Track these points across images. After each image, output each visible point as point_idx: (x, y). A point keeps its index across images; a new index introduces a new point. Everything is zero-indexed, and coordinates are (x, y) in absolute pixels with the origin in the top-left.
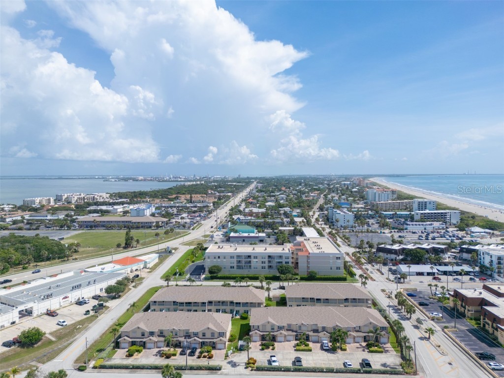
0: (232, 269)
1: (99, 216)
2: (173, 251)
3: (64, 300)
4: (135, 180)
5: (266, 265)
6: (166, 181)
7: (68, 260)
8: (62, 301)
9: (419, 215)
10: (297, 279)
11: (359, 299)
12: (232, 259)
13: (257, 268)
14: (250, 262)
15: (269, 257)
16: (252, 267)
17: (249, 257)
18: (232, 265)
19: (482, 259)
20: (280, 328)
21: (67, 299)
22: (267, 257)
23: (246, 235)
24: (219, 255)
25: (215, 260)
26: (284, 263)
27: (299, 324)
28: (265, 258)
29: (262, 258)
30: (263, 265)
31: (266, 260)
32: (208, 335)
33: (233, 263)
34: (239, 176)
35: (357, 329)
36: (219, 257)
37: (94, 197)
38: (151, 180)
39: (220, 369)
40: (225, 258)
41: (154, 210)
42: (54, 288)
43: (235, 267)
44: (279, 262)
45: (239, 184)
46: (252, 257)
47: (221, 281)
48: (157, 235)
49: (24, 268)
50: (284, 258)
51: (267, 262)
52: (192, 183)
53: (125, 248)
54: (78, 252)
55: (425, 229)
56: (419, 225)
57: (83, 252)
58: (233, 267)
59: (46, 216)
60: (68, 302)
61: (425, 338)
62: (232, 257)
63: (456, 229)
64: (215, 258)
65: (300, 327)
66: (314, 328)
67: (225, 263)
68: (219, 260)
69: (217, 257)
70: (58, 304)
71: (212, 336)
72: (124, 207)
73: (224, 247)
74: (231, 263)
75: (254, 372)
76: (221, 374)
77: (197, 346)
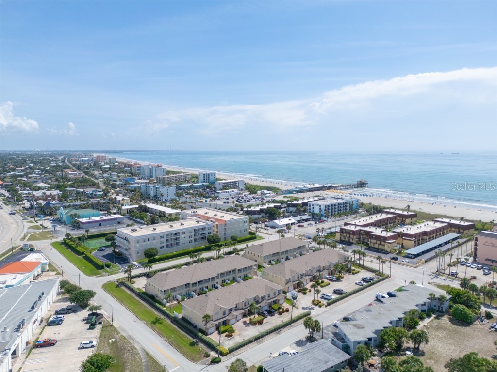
0: (163, 249)
2: (35, 248)
5: (193, 239)
9: (222, 185)
12: (162, 239)
13: (184, 243)
14: (178, 238)
15: (195, 230)
16: (181, 243)
17: (178, 233)
18: (162, 245)
19: (312, 208)
22: (193, 231)
24: (148, 237)
25: (144, 243)
26: (207, 234)
29: (190, 233)
30: (191, 239)
31: (193, 234)
33: (163, 243)
36: (149, 240)
40: (154, 239)
43: (165, 247)
44: (203, 234)
46: (181, 234)
50: (207, 229)
51: (193, 236)
55: (230, 195)
56: (224, 192)
58: (163, 247)
62: (162, 237)
63: (248, 193)
64: (144, 241)
67: (155, 244)
68: (149, 243)
69: (147, 240)
74: (161, 243)
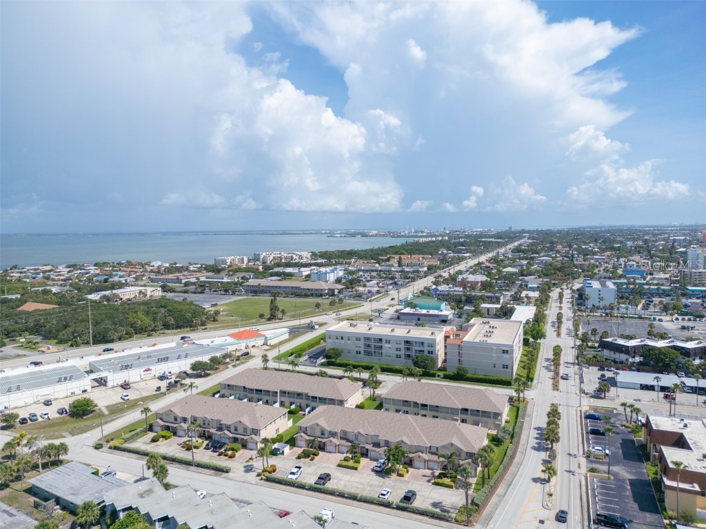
0: (358, 355)
1: (279, 280)
2: (317, 327)
3: (145, 373)
4: (364, 235)
5: (402, 353)
6: (402, 236)
7: (197, 329)
8: (142, 373)
10: (439, 376)
11: (483, 412)
12: (358, 342)
13: (389, 356)
14: (381, 347)
15: (407, 342)
16: (384, 355)
17: (381, 340)
18: (358, 349)
20: (333, 434)
21: (150, 372)
22: (403, 343)
23: (424, 312)
24: (342, 335)
25: (337, 341)
26: (426, 353)
27: (356, 431)
28: (400, 344)
29: (397, 343)
30: (398, 353)
31: (402, 346)
32: (240, 430)
33: (360, 347)
34: (510, 228)
35: (434, 450)
36: (342, 338)
37: (292, 257)
38: (384, 236)
39: (227, 471)
40: (349, 339)
41: (341, 274)
42: (143, 359)
43: (362, 352)
44: (421, 351)
45: (499, 240)
46: (384, 341)
47: (338, 369)
48: (318, 306)
49: (149, 335)
50: (426, 345)
51: (403, 350)
52: (430, 239)
53: (269, 319)
54: (217, 321)
57: (223, 322)
58: (360, 352)
59: (223, 279)
60: (151, 375)
61: (544, 480)
62: (358, 339)
64: (337, 338)
65: (356, 436)
66: (375, 440)
67: (350, 346)
68: (342, 342)
69: (340, 338)
70: (139, 376)
71: (245, 432)
72: (312, 270)
73: (358, 325)
74: (357, 347)
75: (263, 482)
76: (224, 477)
77: (227, 441)
